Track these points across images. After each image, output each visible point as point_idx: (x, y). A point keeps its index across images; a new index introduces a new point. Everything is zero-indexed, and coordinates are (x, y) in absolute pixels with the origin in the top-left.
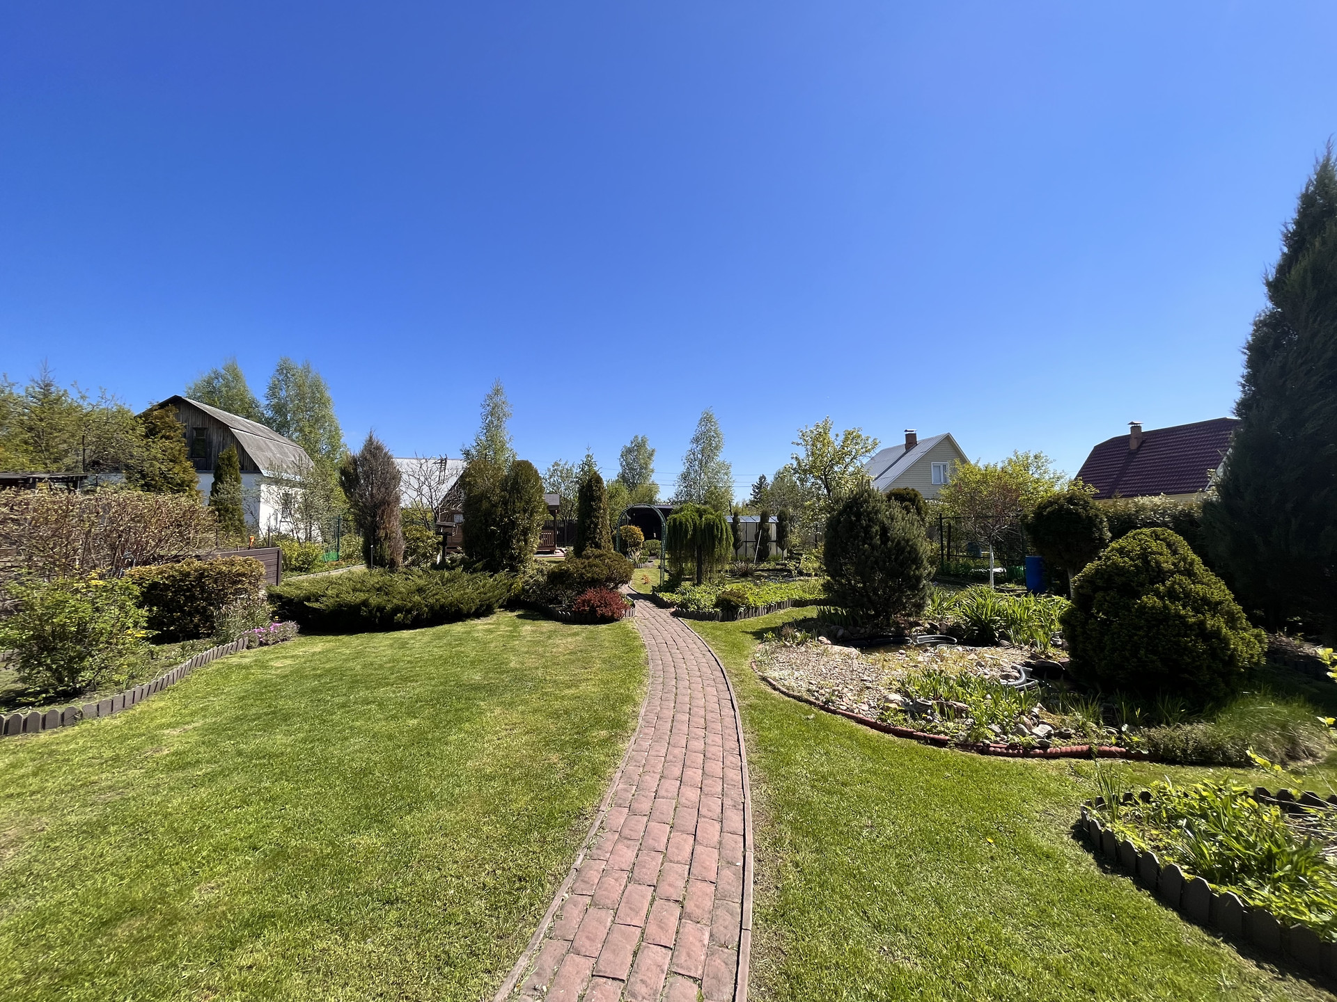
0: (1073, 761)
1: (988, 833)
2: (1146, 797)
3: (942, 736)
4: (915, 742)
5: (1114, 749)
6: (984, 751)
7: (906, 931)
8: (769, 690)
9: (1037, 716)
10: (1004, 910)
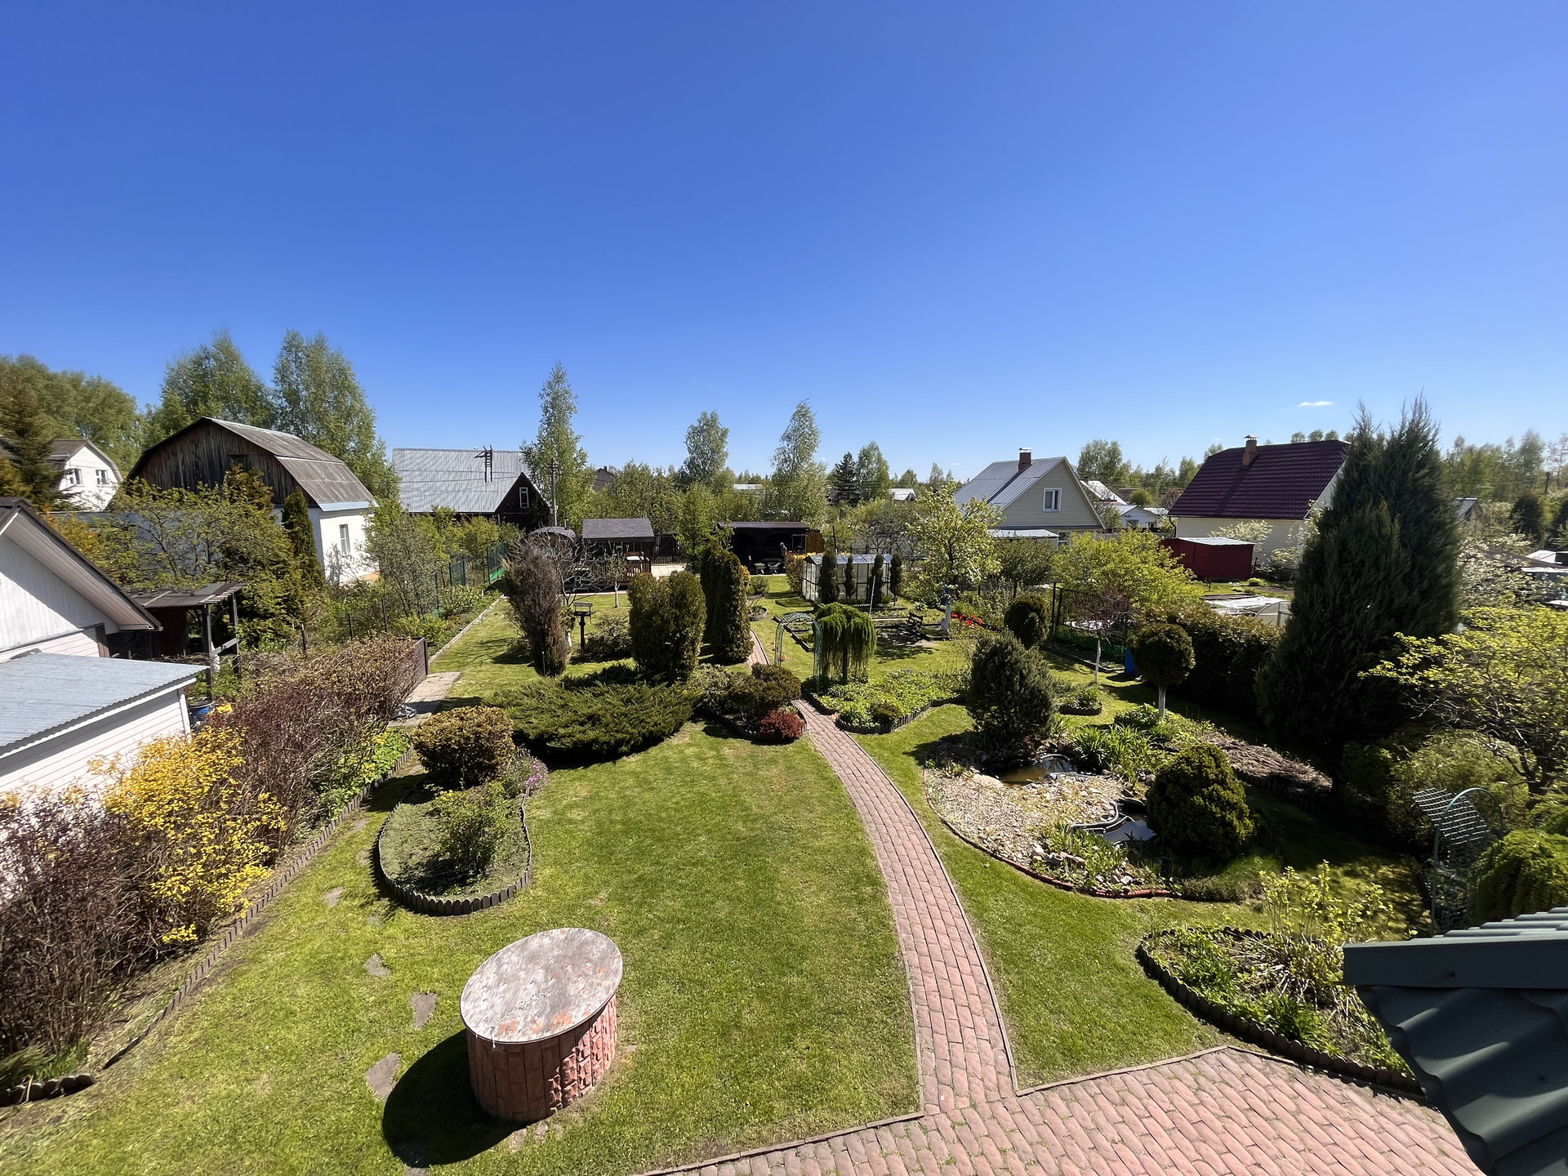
0: (1141, 899)
1: (1096, 957)
2: (1172, 933)
3: (1069, 884)
4: (1053, 887)
5: (1164, 891)
6: (1093, 894)
7: (1064, 1013)
8: (951, 834)
9: (1124, 869)
10: (1103, 1000)
